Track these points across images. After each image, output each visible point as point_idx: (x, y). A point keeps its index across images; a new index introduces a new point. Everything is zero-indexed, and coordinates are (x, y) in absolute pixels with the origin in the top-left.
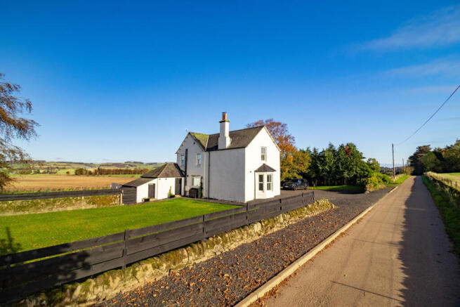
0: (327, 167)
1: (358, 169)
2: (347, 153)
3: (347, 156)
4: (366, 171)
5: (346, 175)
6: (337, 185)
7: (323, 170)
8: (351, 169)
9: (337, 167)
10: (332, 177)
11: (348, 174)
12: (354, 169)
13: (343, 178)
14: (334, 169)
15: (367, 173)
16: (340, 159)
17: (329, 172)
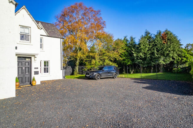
0: (141, 54)
1: (176, 55)
2: (163, 38)
3: (163, 42)
4: (184, 57)
5: (161, 61)
6: (154, 72)
7: (137, 57)
8: (168, 54)
9: (153, 54)
10: (147, 63)
11: (164, 60)
12: (171, 55)
13: (159, 65)
14: (148, 56)
15: (185, 59)
16: (156, 45)
17: (144, 59)
